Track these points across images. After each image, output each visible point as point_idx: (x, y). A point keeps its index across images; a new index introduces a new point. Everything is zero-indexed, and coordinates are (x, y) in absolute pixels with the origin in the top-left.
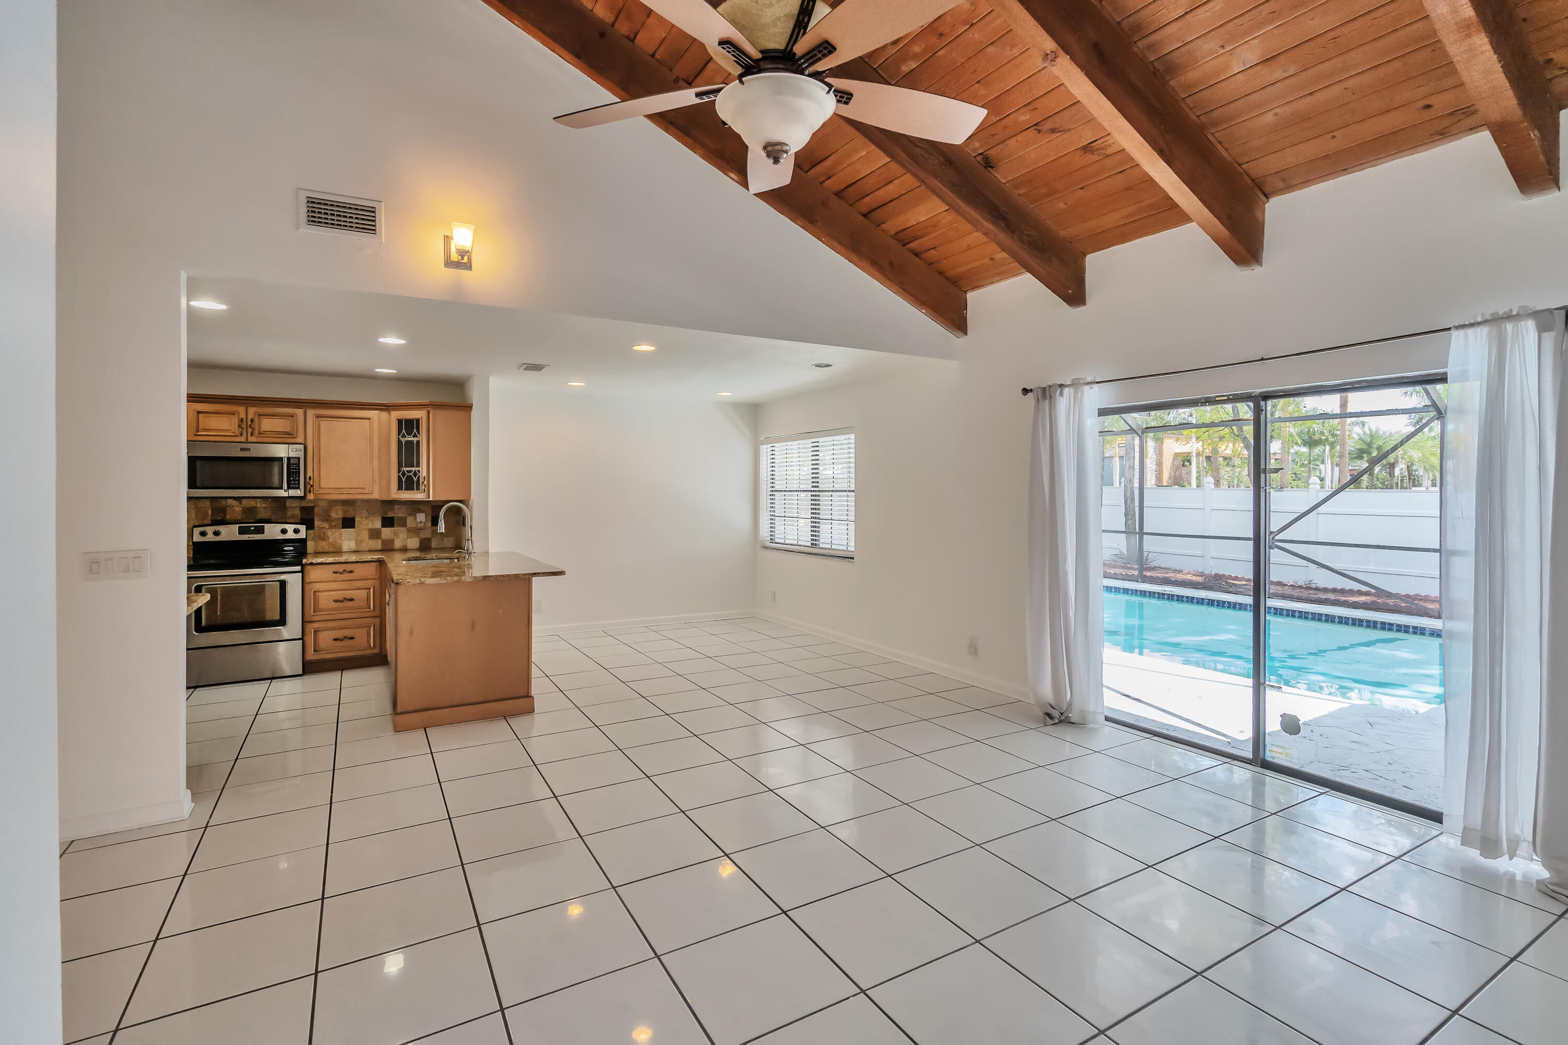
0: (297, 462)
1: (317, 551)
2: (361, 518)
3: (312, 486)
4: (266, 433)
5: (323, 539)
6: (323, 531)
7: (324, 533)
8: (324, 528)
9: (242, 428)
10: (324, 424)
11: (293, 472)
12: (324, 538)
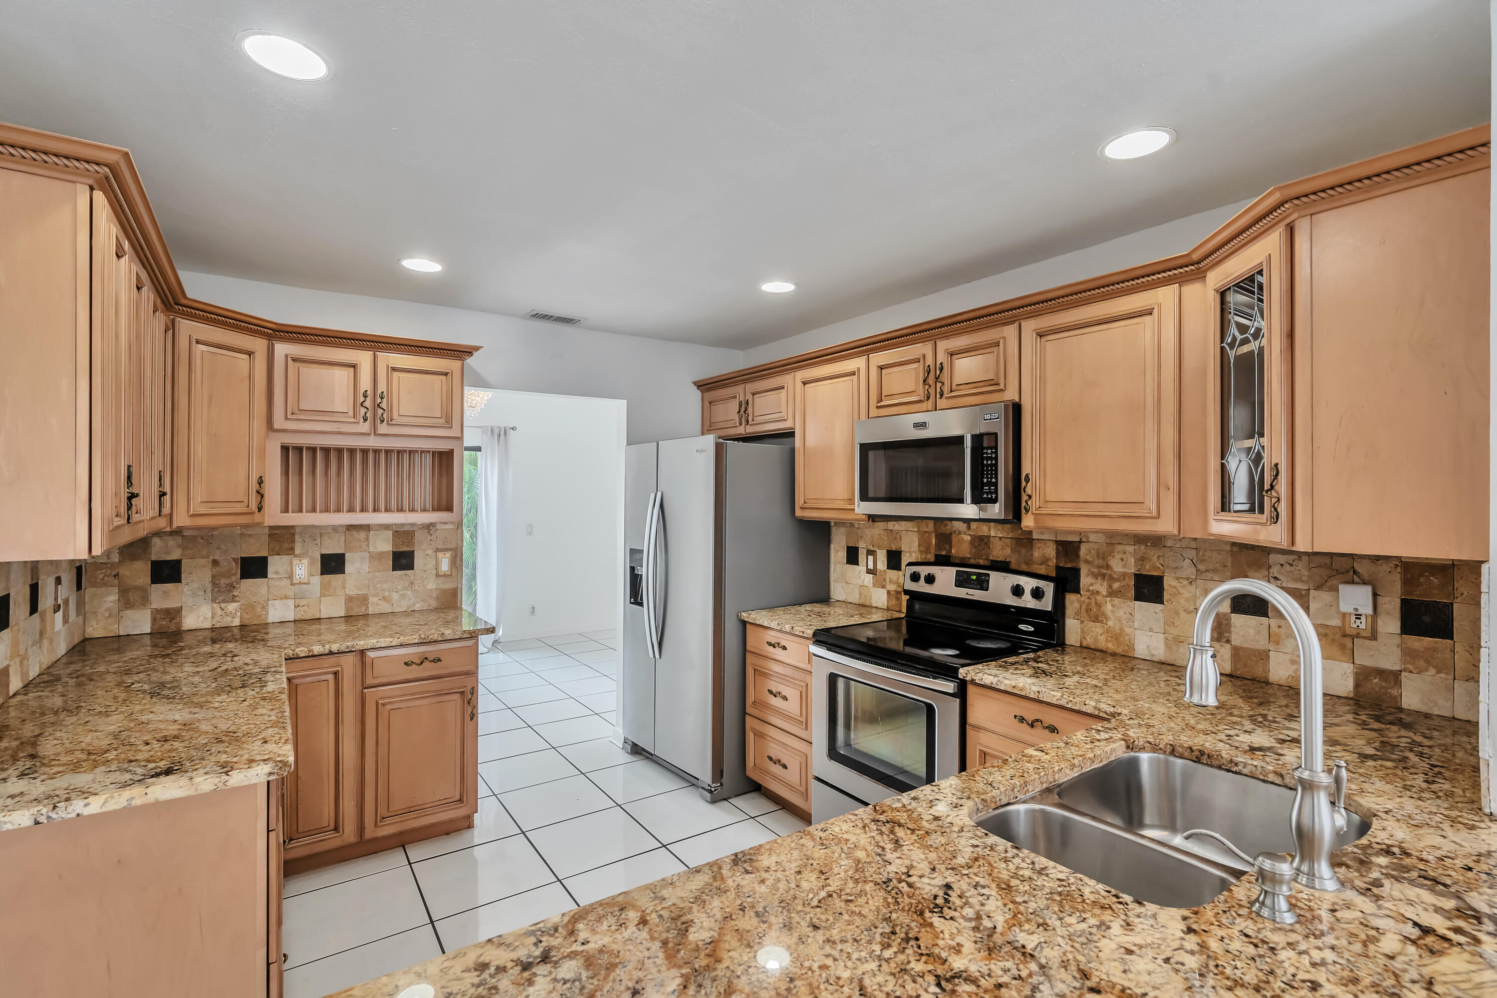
0: (994, 445)
1: (1085, 644)
2: (1178, 578)
3: (1030, 497)
4: (961, 387)
5: (1096, 619)
6: (1096, 600)
7: (1099, 605)
8: (1098, 593)
9: (930, 386)
10: (1052, 345)
11: (988, 465)
12: (1097, 617)
